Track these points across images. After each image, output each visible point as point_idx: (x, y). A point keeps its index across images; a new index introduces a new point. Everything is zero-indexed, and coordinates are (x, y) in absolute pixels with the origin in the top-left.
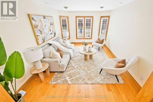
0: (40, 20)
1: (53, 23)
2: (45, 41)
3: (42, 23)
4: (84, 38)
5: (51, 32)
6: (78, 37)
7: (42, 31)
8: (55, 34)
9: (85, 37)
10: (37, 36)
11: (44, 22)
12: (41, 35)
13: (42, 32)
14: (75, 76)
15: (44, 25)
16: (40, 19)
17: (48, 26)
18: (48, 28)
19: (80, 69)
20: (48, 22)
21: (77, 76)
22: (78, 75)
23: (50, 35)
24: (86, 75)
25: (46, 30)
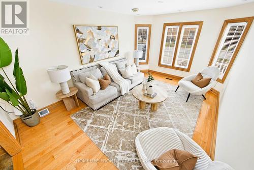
0: (91, 33)
1: (117, 35)
2: (95, 60)
3: (93, 36)
4: (173, 67)
5: (110, 49)
6: (162, 63)
7: (91, 47)
8: (118, 52)
9: (176, 65)
10: (82, 52)
11: (98, 34)
12: (88, 52)
13: (90, 49)
14: (100, 125)
15: (96, 39)
16: (91, 31)
17: (105, 41)
18: (104, 43)
19: (116, 118)
20: (107, 35)
21: (101, 127)
22: (104, 125)
23: (105, 53)
24: (114, 132)
25: (100, 46)
